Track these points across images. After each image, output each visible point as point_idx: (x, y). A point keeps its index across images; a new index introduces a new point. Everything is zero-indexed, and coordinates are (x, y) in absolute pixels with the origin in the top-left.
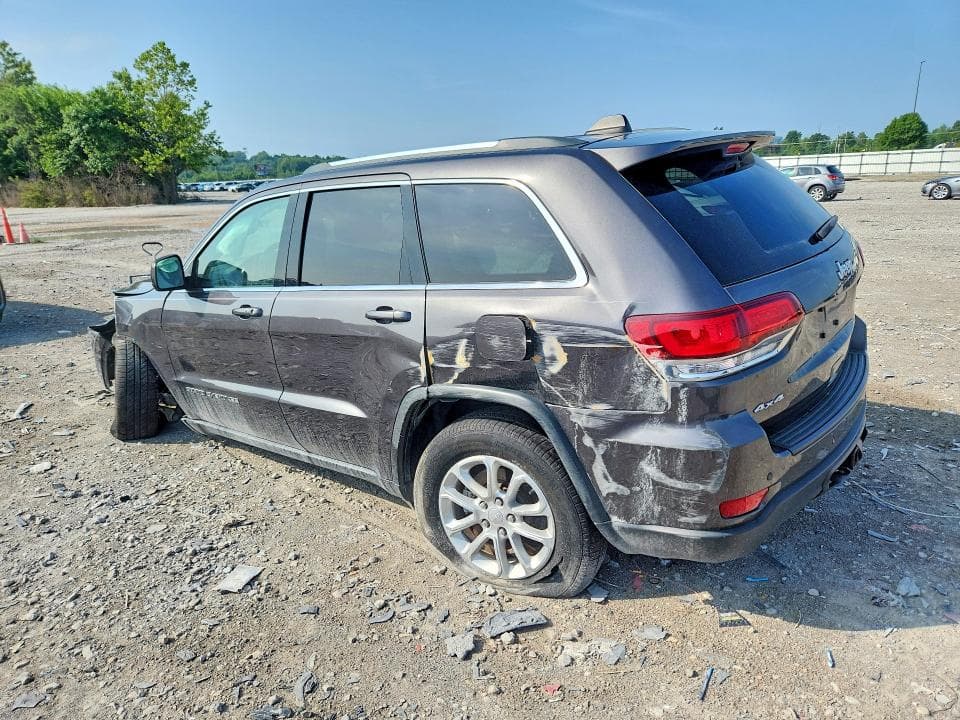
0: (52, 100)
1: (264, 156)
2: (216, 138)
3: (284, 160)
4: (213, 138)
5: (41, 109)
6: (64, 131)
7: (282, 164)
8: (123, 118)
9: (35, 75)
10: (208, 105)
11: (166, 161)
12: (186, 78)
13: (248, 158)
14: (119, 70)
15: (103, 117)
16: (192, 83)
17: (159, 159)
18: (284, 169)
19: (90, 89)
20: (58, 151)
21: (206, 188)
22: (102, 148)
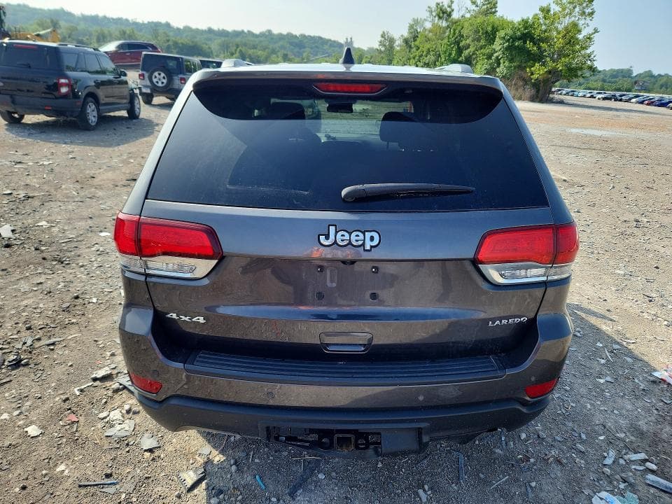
0: (496, 26)
1: (649, 75)
2: (592, 56)
3: (665, 79)
4: (590, 57)
5: (487, 32)
6: (494, 47)
7: (661, 83)
8: (532, 40)
9: (497, 9)
10: (596, 31)
11: (550, 72)
12: (588, 11)
13: (634, 75)
14: (545, 5)
15: (519, 39)
16: (592, 14)
17: (543, 70)
18: (662, 86)
19: (520, 19)
20: (486, 60)
21: (581, 94)
22: (511, 61)
